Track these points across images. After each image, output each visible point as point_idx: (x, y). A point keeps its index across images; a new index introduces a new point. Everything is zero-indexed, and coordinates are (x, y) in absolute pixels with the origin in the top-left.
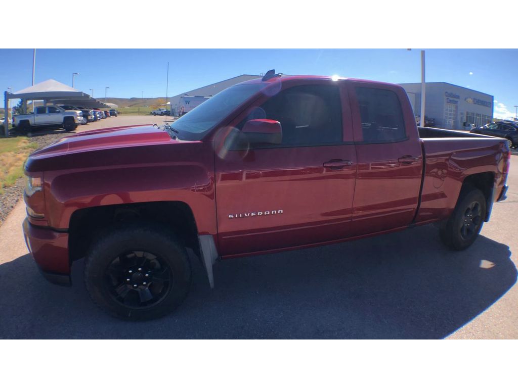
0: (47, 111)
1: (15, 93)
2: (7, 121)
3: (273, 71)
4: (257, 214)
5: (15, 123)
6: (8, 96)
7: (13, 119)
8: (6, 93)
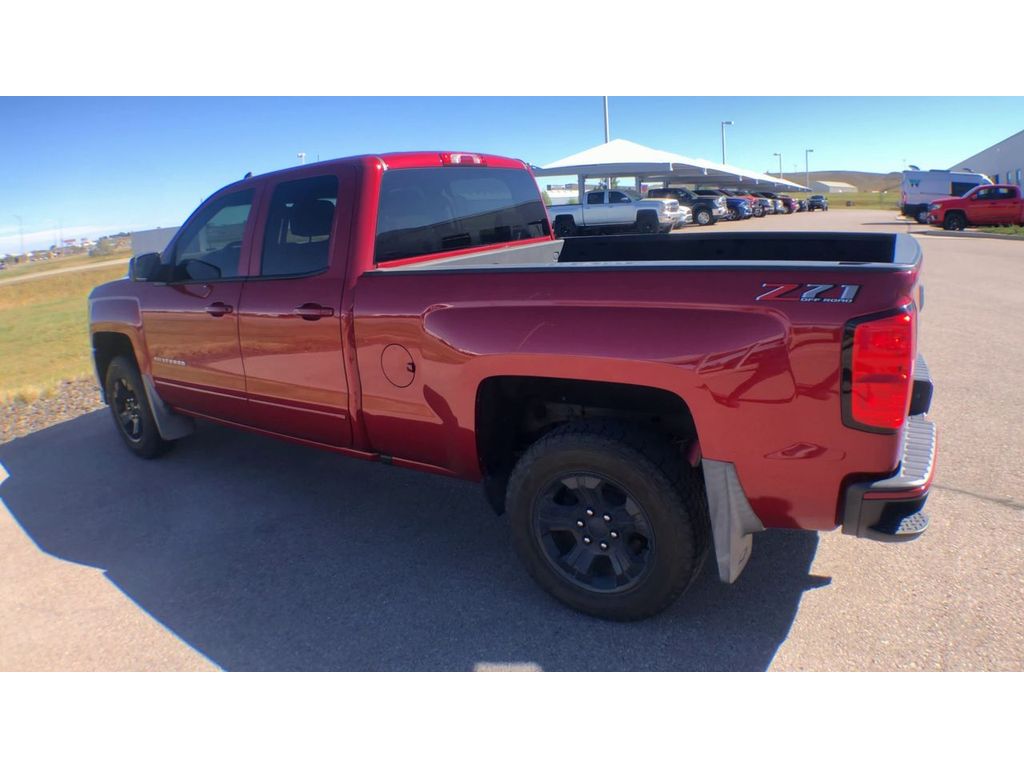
0: (606, 200)
4: (169, 361)
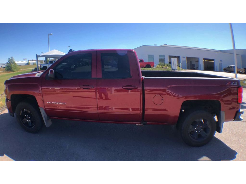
1: (40, 55)
2: (38, 66)
3: (72, 49)
4: (56, 103)
5: (41, 67)
6: (38, 56)
7: (40, 65)
8: (37, 55)
